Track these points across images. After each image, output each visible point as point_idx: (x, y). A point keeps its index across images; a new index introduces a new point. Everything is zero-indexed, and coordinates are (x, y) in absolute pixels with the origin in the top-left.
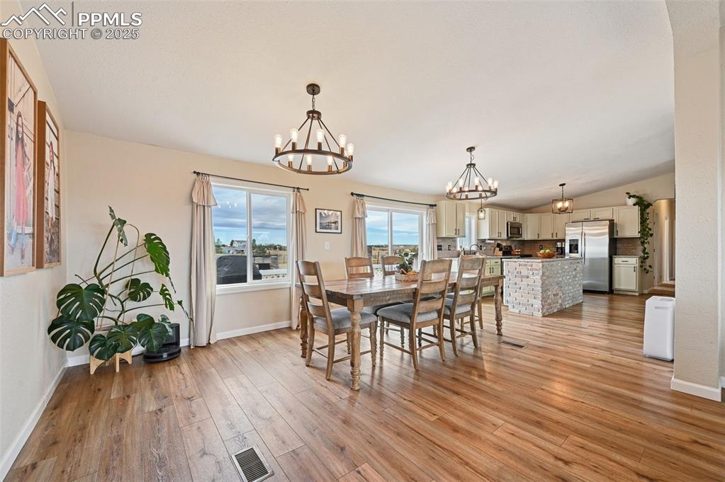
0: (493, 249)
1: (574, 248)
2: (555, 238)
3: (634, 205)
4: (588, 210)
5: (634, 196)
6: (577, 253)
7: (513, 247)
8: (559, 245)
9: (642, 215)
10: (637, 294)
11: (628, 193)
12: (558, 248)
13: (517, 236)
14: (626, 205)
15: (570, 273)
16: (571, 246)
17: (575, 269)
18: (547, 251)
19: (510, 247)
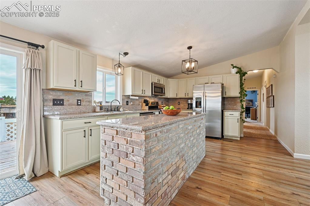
0: (141, 104)
1: (199, 104)
2: (187, 97)
3: (237, 73)
4: (208, 77)
5: (236, 67)
6: (201, 108)
7: (160, 103)
8: (189, 101)
9: (241, 80)
10: (239, 139)
11: (232, 65)
12: (189, 104)
13: (161, 94)
14: (231, 73)
15: (195, 133)
16: (196, 102)
17: (200, 127)
18: (171, 107)
19: (157, 103)
